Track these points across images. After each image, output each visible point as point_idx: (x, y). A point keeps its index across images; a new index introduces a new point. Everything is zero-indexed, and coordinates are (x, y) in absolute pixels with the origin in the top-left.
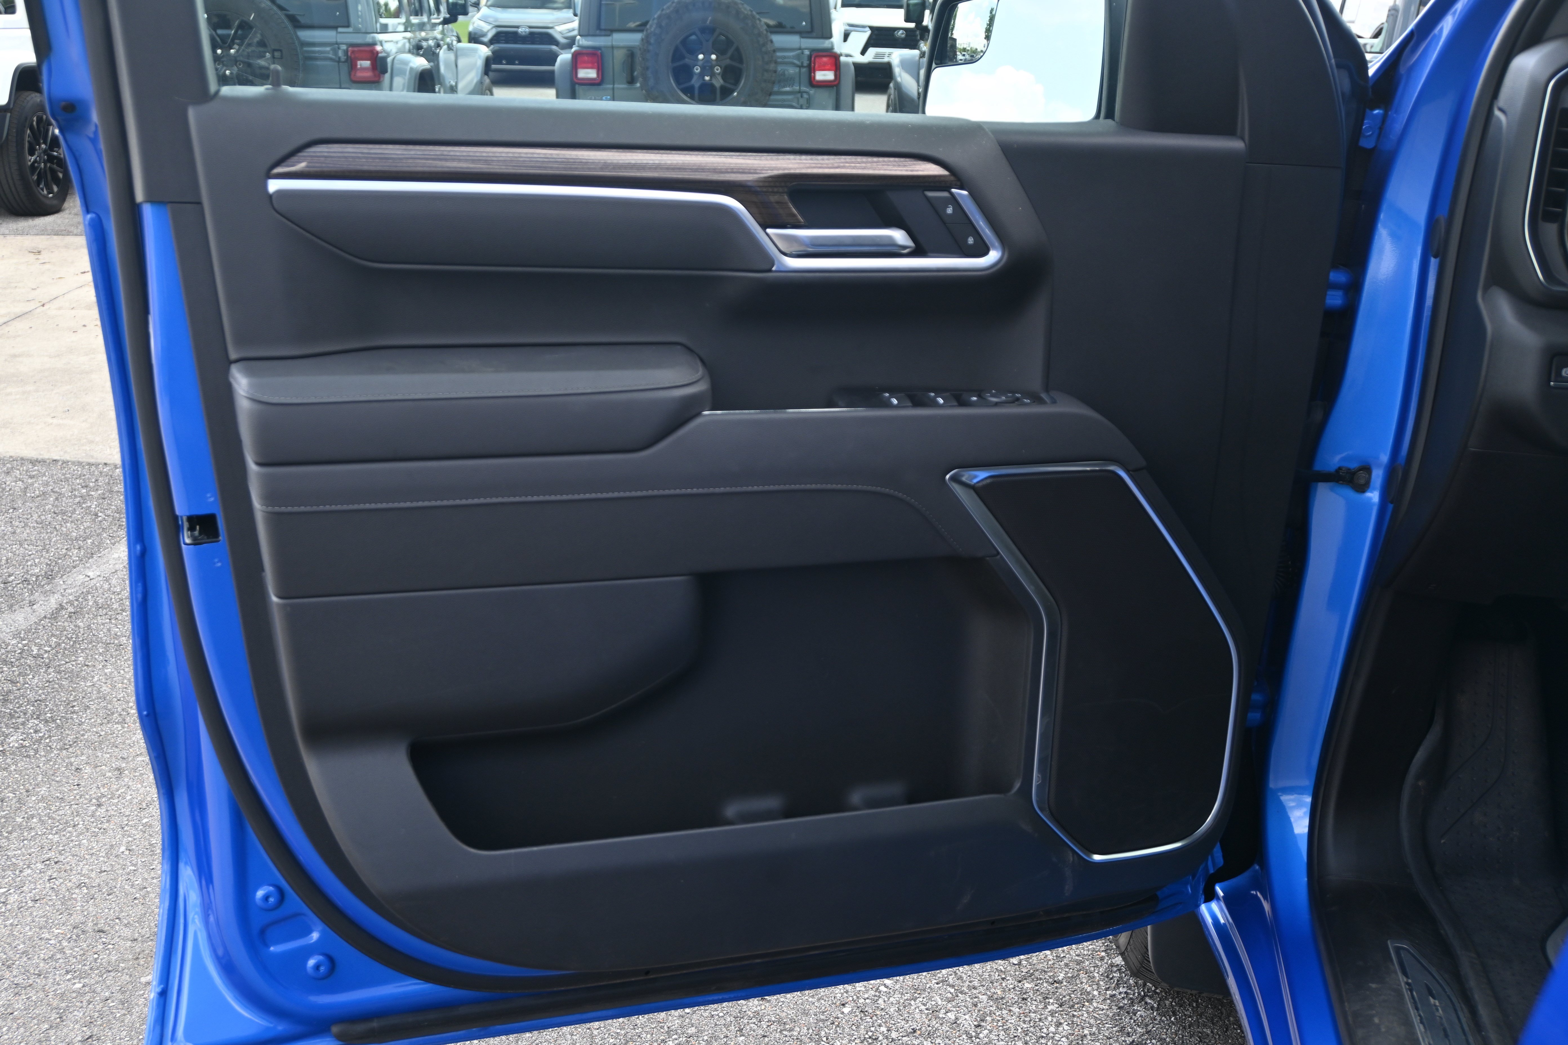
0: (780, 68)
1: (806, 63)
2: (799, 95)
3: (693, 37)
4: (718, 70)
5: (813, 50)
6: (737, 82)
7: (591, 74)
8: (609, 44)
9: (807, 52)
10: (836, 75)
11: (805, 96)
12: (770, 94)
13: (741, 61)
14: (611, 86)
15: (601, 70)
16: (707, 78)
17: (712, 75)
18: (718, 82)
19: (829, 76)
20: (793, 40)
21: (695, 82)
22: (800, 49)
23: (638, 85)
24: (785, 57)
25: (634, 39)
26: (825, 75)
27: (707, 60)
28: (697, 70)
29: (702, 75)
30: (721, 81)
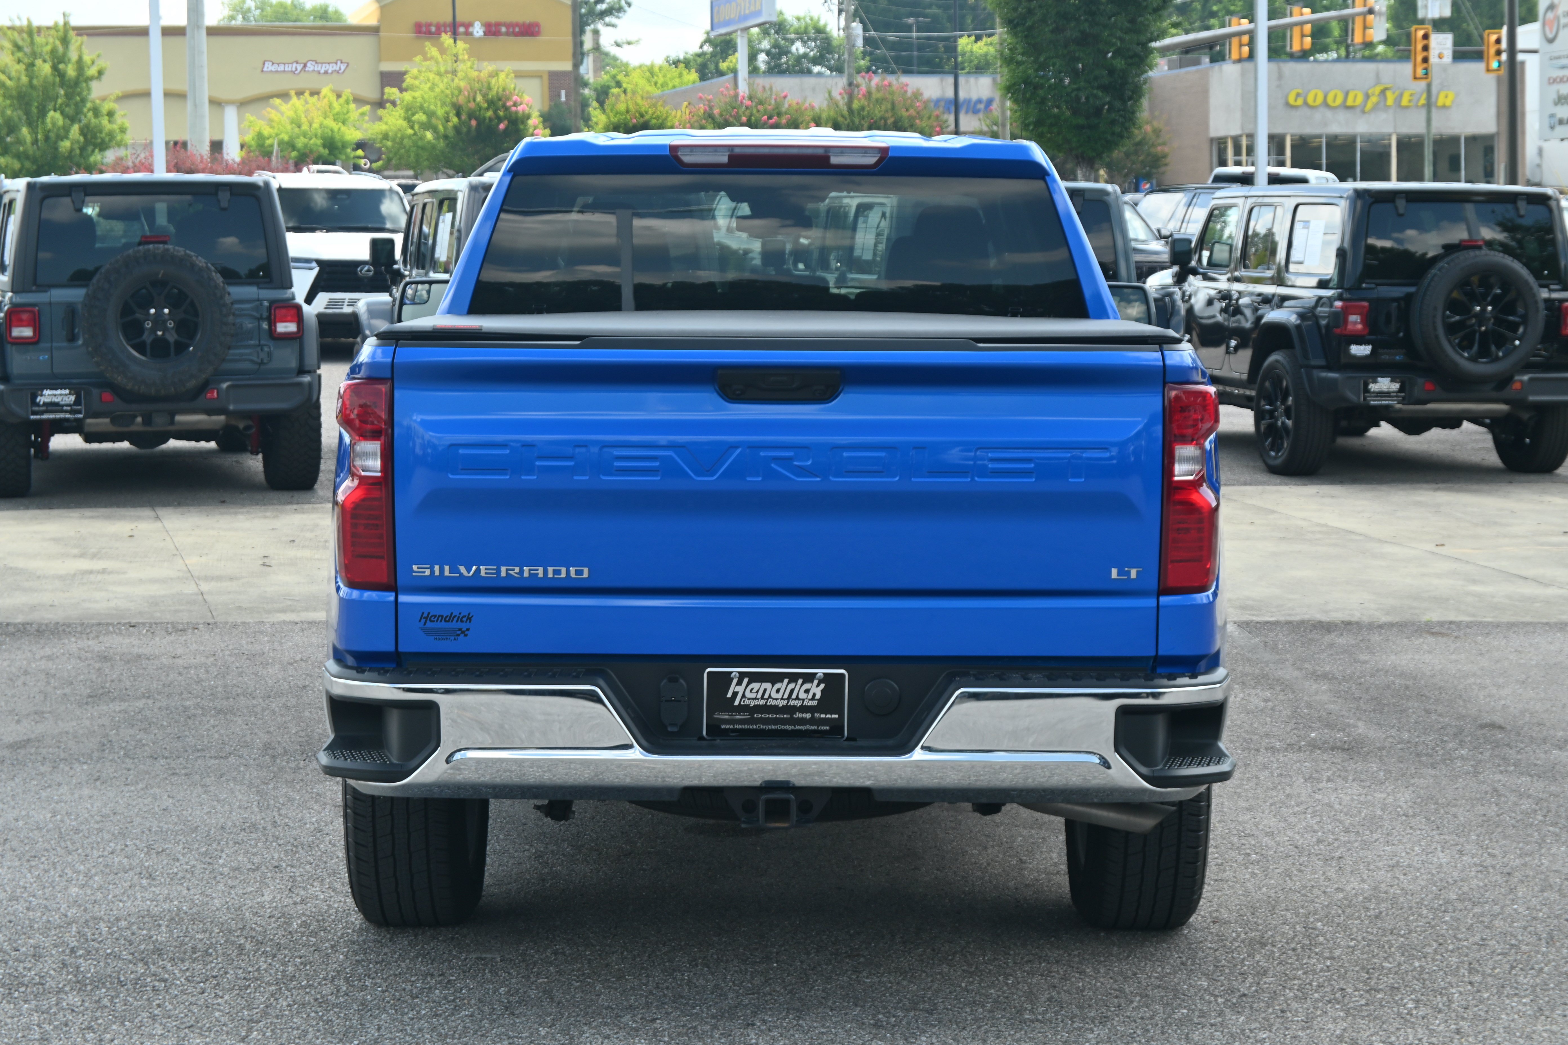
0: (238, 320)
1: (265, 314)
2: (259, 349)
3: (144, 291)
4: (171, 324)
5: (272, 302)
6: (191, 336)
7: (27, 332)
8: (48, 300)
9: (266, 304)
10: (298, 327)
11: (266, 349)
12: (229, 348)
13: (196, 314)
14: (49, 345)
15: (37, 330)
16: (160, 333)
17: (165, 330)
18: (172, 337)
19: (291, 327)
20: (250, 291)
21: (147, 338)
22: (258, 300)
23: (80, 342)
24: (242, 310)
25: (76, 295)
26: (286, 327)
27: (159, 313)
28: (148, 325)
29: (153, 330)
30: (176, 336)
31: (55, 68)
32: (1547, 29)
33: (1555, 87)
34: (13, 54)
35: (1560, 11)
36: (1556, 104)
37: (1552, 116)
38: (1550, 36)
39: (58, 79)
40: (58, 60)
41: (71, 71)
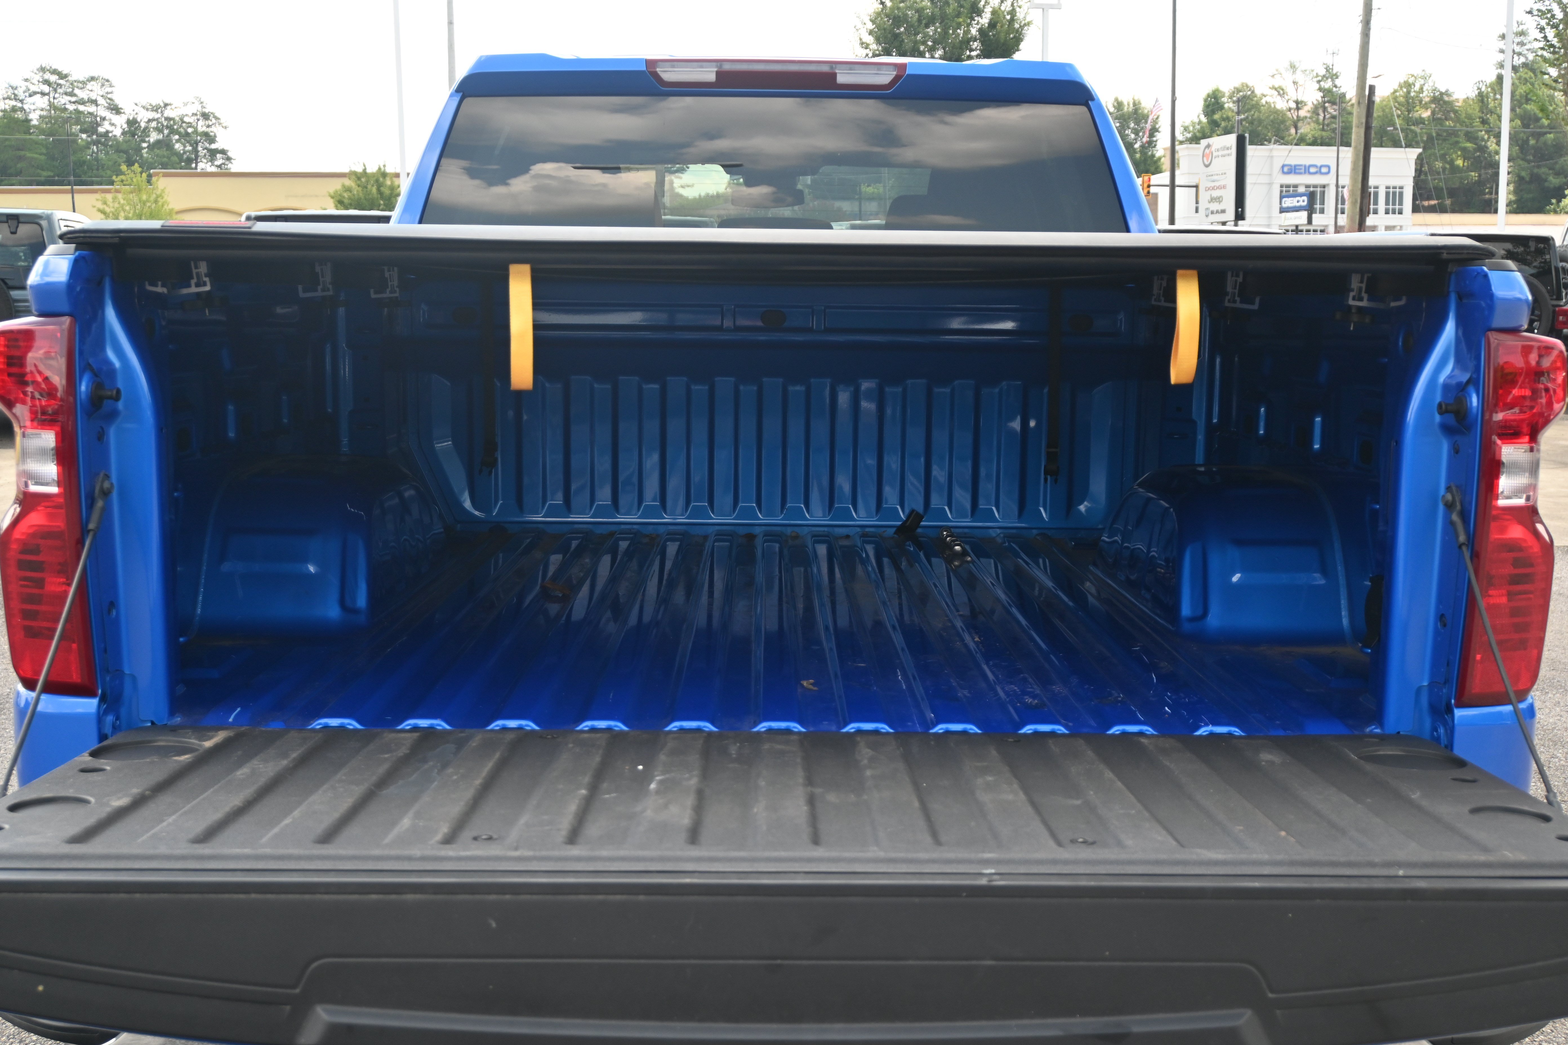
31: (378, 190)
32: (1205, 159)
33: (1210, 192)
34: (356, 182)
35: (1213, 149)
36: (1209, 202)
37: (1207, 209)
38: (1207, 163)
39: (379, 196)
40: (379, 185)
41: (387, 192)
